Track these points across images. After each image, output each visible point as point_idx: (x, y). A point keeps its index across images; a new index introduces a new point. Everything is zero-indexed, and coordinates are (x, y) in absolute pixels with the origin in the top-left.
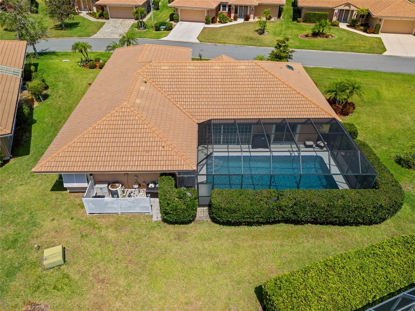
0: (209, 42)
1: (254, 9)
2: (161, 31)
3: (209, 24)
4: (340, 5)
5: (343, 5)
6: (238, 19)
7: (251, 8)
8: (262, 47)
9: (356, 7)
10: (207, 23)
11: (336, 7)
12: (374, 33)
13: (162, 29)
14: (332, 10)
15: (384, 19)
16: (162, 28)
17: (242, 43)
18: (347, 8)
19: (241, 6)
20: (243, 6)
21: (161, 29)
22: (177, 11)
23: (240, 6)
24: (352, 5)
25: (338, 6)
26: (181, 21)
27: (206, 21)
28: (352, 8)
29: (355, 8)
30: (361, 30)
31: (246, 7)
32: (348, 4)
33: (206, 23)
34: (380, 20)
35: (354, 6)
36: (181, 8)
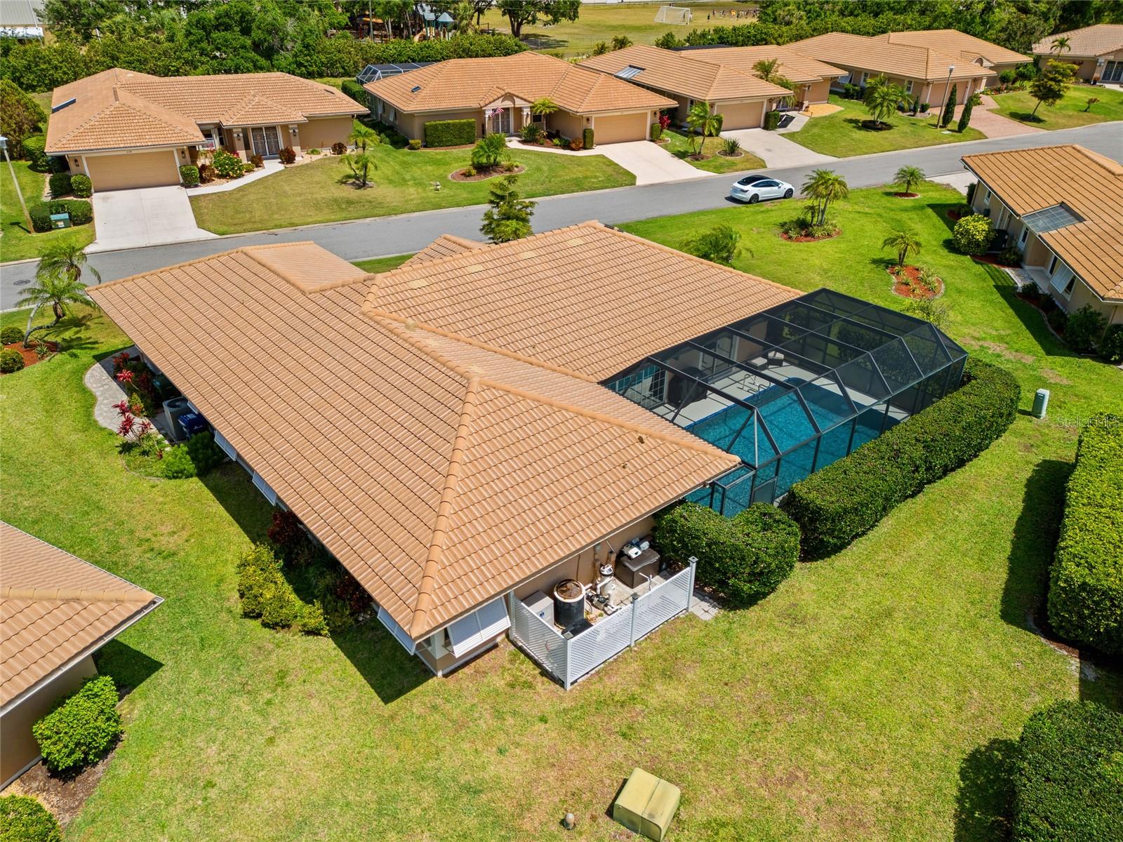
0: (245, 231)
1: (297, 131)
2: (58, 230)
3: (196, 186)
4: (494, 100)
5: (499, 98)
6: (264, 162)
7: (291, 131)
8: (394, 217)
9: (525, 100)
11: (486, 105)
12: (585, 148)
13: (61, 224)
14: (480, 112)
15: (594, 116)
16: (60, 220)
17: (338, 216)
18: (508, 104)
19: (257, 130)
20: (261, 129)
21: (55, 224)
22: (78, 166)
23: (253, 129)
24: (518, 97)
25: (490, 103)
26: (96, 192)
28: (519, 103)
29: (523, 102)
30: (556, 146)
31: (271, 129)
32: (509, 97)
33: (188, 186)
34: (588, 120)
35: (522, 99)
36: (87, 155)
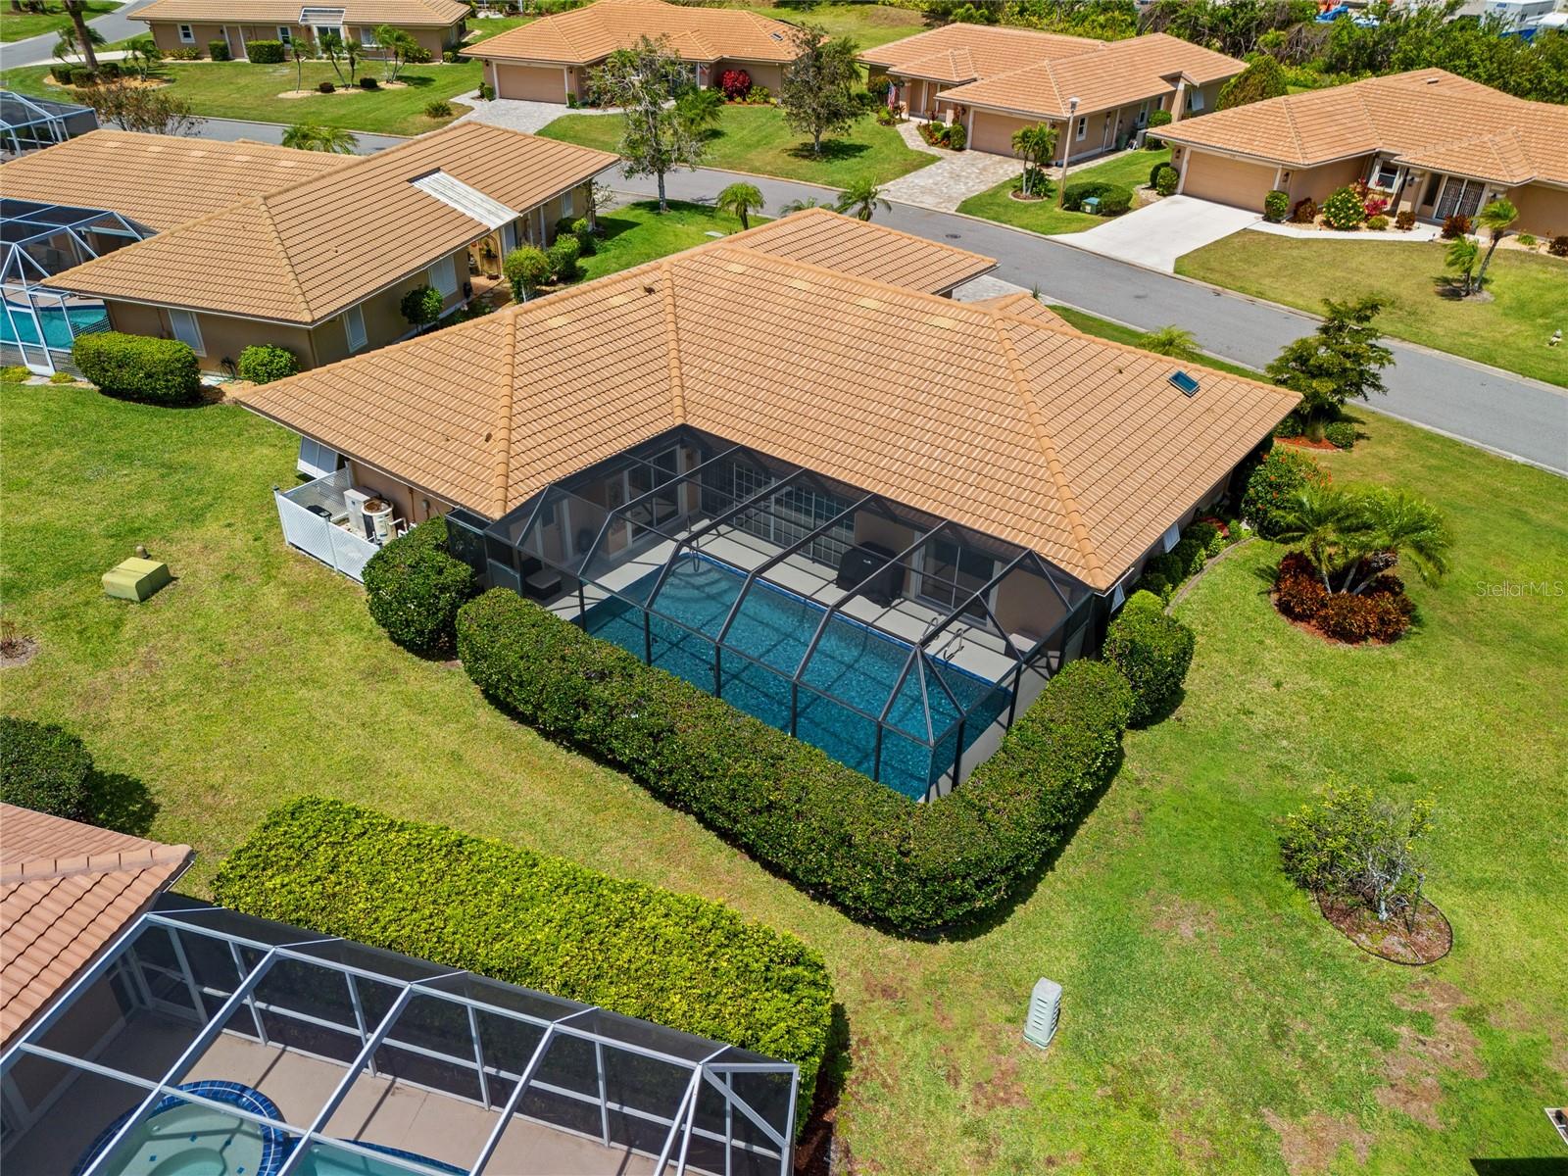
1: (1499, 196)
2: (1079, 214)
3: (1278, 222)
6: (1417, 224)
7: (1491, 195)
10: (1272, 215)
13: (1088, 209)
16: (1089, 204)
19: (1460, 181)
20: (1466, 182)
21: (1083, 206)
23: (1451, 179)
26: (1183, 194)
27: (1267, 206)
31: (1481, 186)
33: (1267, 219)
36: (1193, 149)
